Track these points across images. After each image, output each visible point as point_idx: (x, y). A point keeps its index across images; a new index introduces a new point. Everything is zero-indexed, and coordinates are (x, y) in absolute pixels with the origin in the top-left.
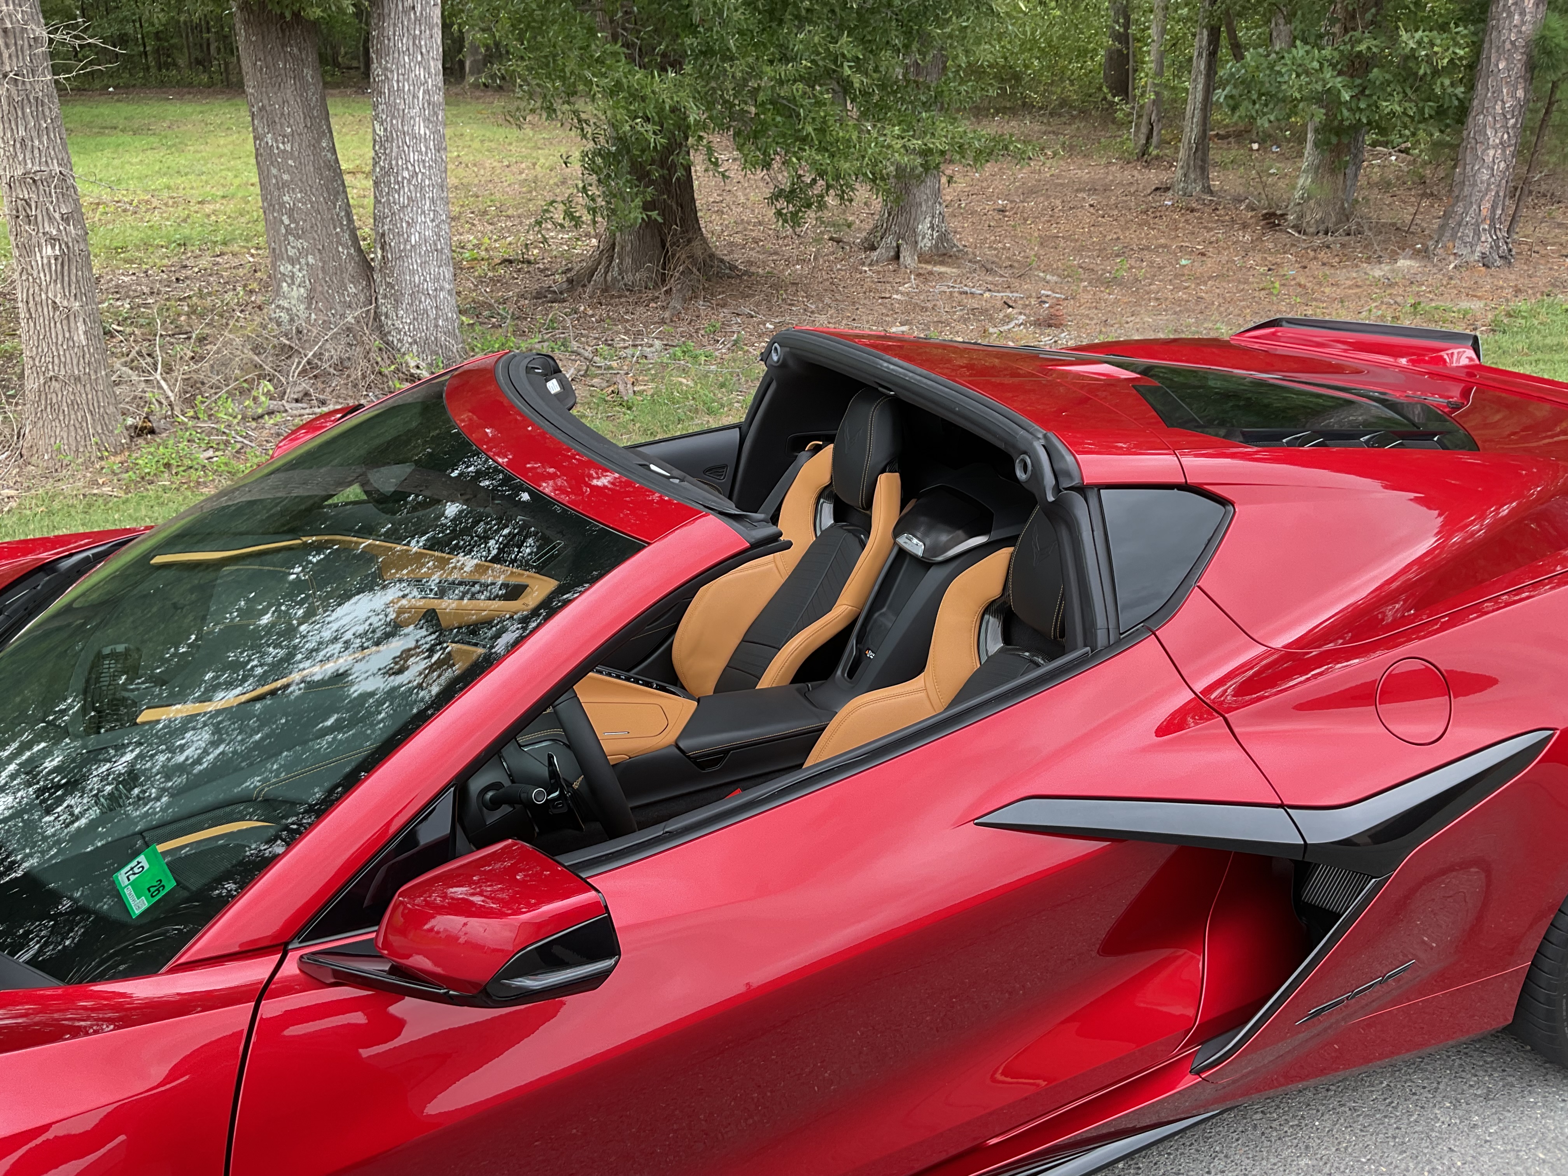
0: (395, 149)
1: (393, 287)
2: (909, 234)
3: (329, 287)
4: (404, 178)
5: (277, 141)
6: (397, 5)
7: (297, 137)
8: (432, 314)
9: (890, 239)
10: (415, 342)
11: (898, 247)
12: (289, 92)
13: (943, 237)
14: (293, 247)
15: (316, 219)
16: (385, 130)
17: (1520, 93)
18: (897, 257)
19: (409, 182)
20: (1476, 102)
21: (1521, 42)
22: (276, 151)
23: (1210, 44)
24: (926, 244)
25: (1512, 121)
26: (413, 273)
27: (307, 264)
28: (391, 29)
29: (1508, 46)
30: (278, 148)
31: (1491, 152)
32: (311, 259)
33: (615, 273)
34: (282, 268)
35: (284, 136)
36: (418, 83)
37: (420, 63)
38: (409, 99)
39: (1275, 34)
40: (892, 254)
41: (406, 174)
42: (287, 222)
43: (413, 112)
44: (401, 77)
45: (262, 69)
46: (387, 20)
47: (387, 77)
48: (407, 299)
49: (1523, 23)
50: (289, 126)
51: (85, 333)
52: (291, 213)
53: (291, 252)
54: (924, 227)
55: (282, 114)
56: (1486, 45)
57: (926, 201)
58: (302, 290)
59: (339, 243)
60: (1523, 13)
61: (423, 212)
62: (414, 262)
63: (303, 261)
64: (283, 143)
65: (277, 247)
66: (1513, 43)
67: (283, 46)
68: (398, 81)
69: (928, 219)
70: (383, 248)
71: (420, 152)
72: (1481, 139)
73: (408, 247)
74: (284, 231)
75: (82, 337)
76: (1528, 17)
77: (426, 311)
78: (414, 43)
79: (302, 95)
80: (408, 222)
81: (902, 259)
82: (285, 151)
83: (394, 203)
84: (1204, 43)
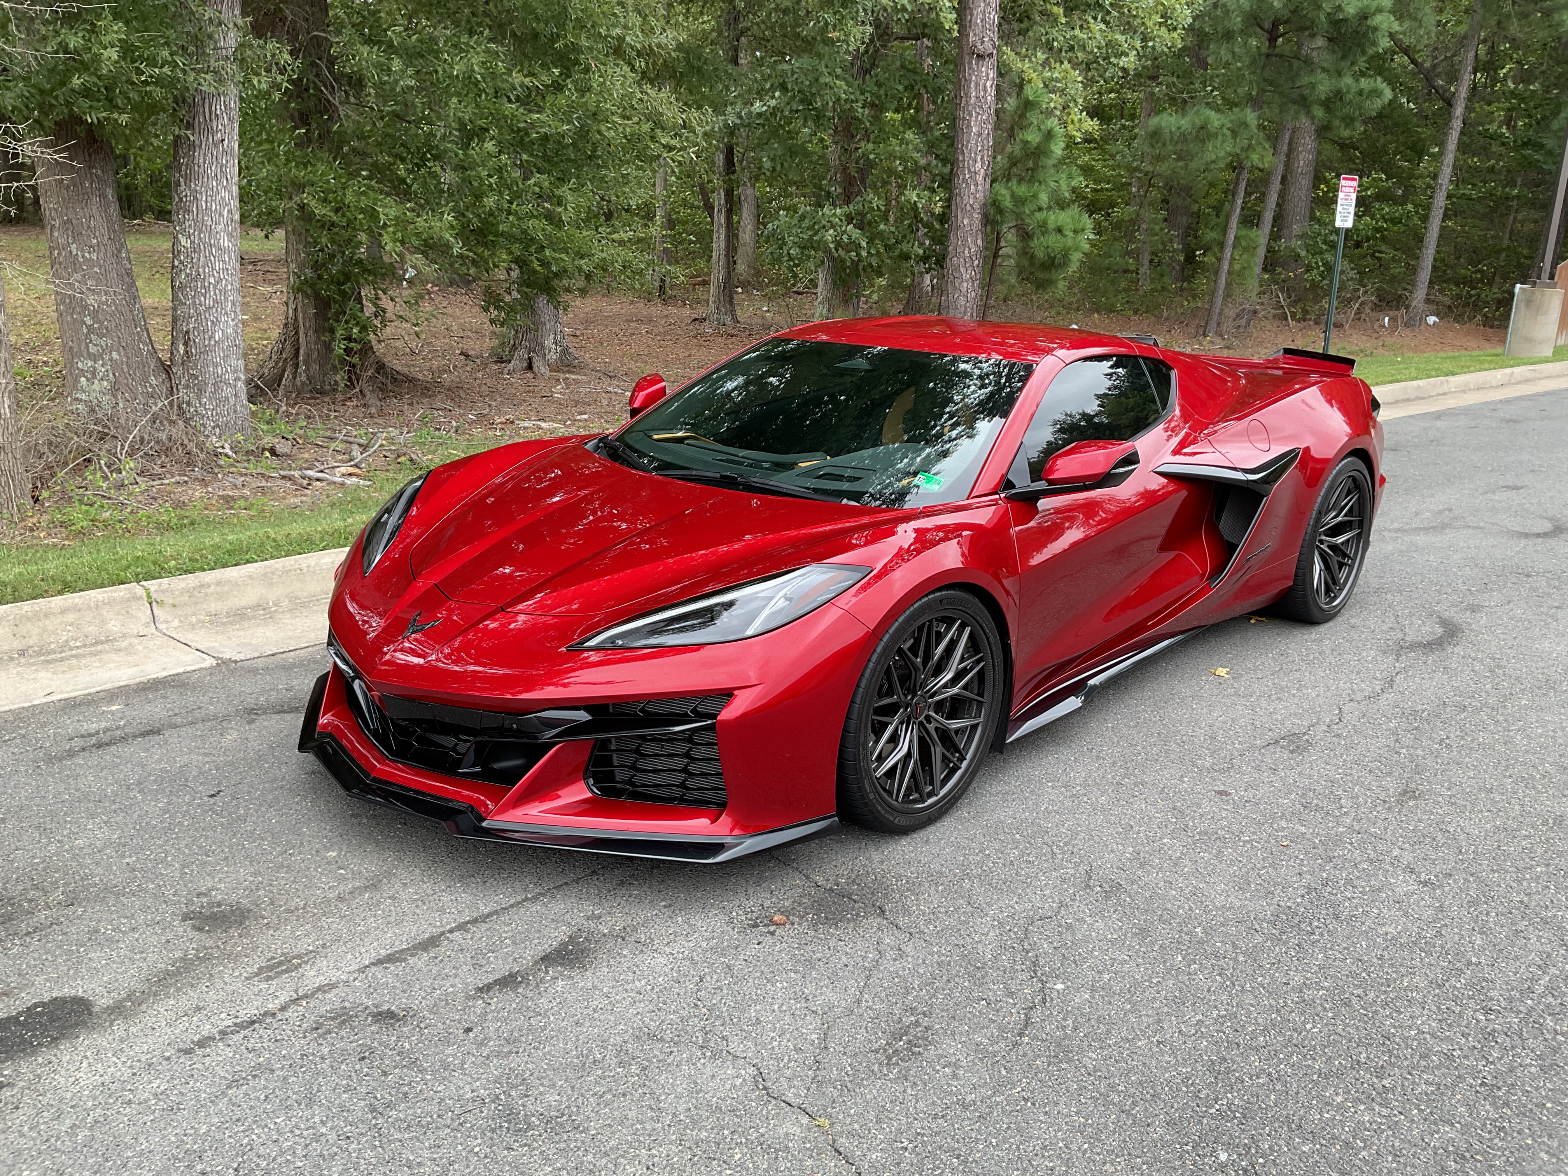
0: (202, 259)
1: (197, 378)
2: (537, 347)
3: (133, 379)
4: (210, 283)
5: (83, 251)
6: (208, 139)
7: (102, 248)
8: (232, 400)
9: (522, 353)
10: (218, 426)
11: (530, 359)
12: (94, 208)
13: (565, 351)
14: (95, 345)
15: (120, 320)
16: (193, 242)
17: (980, 242)
18: (530, 367)
19: (215, 287)
20: (950, 248)
21: (976, 206)
22: (81, 260)
23: (727, 202)
24: (552, 356)
25: (976, 262)
26: (216, 365)
27: (111, 360)
28: (202, 157)
29: (968, 208)
30: (83, 256)
31: (965, 285)
32: (115, 355)
33: (304, 379)
34: (80, 365)
35: (90, 247)
36: (223, 203)
37: (225, 187)
38: (215, 216)
39: (743, 198)
40: (525, 365)
41: (212, 280)
42: (89, 322)
43: (219, 228)
44: (209, 199)
45: (68, 187)
46: (197, 149)
47: (196, 198)
48: (210, 388)
49: (977, 191)
50: (95, 237)
51: (9, 407)
52: (94, 314)
53: (92, 349)
54: (549, 342)
55: (89, 227)
56: (953, 207)
57: (550, 321)
58: (105, 383)
59: (140, 341)
60: (976, 185)
61: (226, 313)
62: (217, 356)
63: (106, 357)
64: (89, 252)
65: (75, 345)
66: (971, 206)
67: (90, 167)
68: (206, 202)
69: (552, 336)
70: (186, 344)
71: (224, 262)
72: (957, 275)
73: (212, 343)
74: (85, 331)
75: (7, 410)
76: (980, 188)
77: (227, 398)
78: (221, 170)
79: (106, 211)
80: (212, 322)
81: (535, 369)
82: (91, 259)
83: (201, 305)
84: (722, 202)
